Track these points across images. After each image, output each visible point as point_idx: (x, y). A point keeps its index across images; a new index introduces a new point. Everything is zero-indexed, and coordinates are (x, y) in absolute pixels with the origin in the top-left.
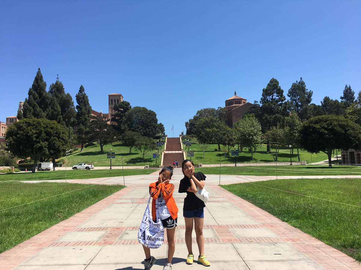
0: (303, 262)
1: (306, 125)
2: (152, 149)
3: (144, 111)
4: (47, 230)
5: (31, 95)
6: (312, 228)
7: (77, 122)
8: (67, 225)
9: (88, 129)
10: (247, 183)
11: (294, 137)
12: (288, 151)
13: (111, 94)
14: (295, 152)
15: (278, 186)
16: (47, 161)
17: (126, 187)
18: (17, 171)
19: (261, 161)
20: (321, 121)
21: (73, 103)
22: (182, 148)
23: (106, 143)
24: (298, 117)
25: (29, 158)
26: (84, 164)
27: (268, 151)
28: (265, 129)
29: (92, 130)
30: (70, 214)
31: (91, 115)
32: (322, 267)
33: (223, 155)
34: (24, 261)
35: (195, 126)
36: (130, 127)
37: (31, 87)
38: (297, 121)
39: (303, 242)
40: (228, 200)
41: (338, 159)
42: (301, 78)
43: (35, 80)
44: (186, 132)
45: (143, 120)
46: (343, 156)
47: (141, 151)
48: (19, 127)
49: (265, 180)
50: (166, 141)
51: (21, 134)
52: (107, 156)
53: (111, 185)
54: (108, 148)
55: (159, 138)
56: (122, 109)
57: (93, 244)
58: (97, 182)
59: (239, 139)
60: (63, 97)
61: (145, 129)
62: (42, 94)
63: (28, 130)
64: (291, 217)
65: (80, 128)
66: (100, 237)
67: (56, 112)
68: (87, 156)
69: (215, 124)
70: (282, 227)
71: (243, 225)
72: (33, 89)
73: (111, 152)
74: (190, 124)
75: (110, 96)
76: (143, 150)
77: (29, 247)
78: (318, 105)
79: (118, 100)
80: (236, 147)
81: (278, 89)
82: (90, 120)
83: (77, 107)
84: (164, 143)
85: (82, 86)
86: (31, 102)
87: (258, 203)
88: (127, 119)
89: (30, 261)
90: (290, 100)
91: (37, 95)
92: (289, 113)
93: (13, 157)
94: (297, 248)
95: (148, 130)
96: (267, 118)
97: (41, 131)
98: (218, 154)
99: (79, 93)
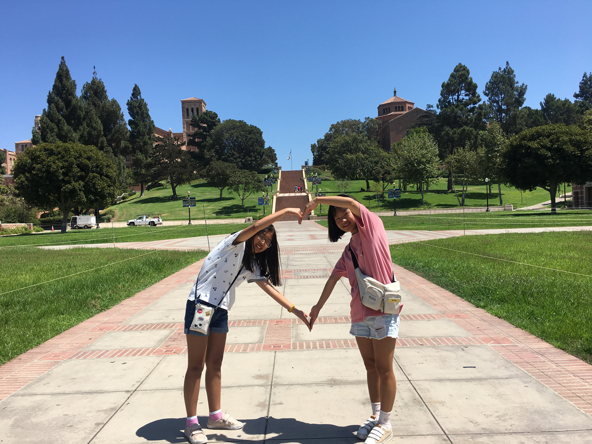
0: (516, 380)
1: (515, 143)
2: (257, 191)
3: (241, 126)
5: (52, 103)
6: (529, 318)
7: (132, 147)
8: (106, 319)
9: (149, 160)
10: (415, 243)
11: (495, 165)
12: (483, 189)
13: (185, 100)
14: (495, 189)
15: (466, 247)
16: (85, 214)
18: (38, 231)
19: (437, 205)
20: (541, 135)
21: (123, 115)
22: (306, 188)
23: (180, 181)
24: (501, 130)
25: (56, 209)
26: (147, 218)
27: (449, 190)
28: (445, 152)
29: (157, 162)
30: (114, 301)
31: (154, 136)
32: (552, 390)
33: (374, 197)
35: (327, 150)
36: (220, 155)
37: (52, 90)
38: (500, 137)
39: (513, 344)
41: (567, 199)
42: (507, 62)
43: (57, 76)
44: (312, 162)
45: (241, 142)
46: (576, 194)
47: (239, 195)
48: (35, 158)
49: (445, 237)
50: (280, 177)
51: (38, 169)
52: (184, 203)
53: (186, 251)
54: (184, 190)
55: (267, 171)
56: (205, 125)
57: (147, 352)
58: (166, 246)
59: (402, 170)
60: (106, 105)
61: (244, 157)
62: (70, 101)
63: (49, 162)
64: (492, 299)
65: (137, 158)
66: (161, 341)
67: (96, 132)
68: (152, 204)
69: (360, 145)
70: (476, 317)
71: (407, 316)
72: (55, 93)
73: (189, 196)
74: (319, 147)
75: (183, 102)
76: (241, 192)
77: (35, 361)
78: (536, 109)
79: (197, 109)
80: (396, 184)
81: (467, 83)
82: (152, 144)
83: (130, 122)
84: (276, 180)
85: (136, 85)
86: (52, 115)
87: (434, 276)
88: (213, 141)
89: (33, 386)
90: (488, 101)
91: (62, 103)
92: (487, 124)
93: (30, 208)
94: (504, 355)
95: (249, 159)
96: (449, 134)
97: (71, 164)
98: (365, 196)
99: (131, 99)
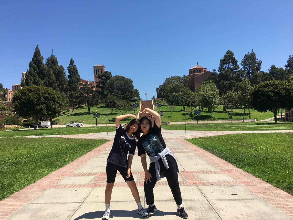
0: (256, 200)
1: (256, 89)
2: (130, 110)
3: (122, 79)
4: (48, 175)
5: (32, 67)
6: (262, 173)
7: (69, 88)
8: (64, 171)
9: (77, 94)
10: (208, 137)
11: (247, 99)
12: (241, 111)
14: (247, 111)
15: (233, 140)
16: (45, 120)
17: (110, 140)
18: (22, 129)
19: (218, 119)
20: (269, 85)
21: (65, 73)
23: (92, 105)
24: (250, 83)
25: (32, 118)
26: (75, 123)
27: (224, 111)
28: (222, 92)
29: (81, 95)
30: (66, 162)
31: (80, 83)
32: (272, 205)
33: (187, 114)
34: (31, 200)
35: (164, 91)
36: (112, 93)
37: (31, 61)
38: (249, 86)
39: (255, 185)
40: (192, 151)
41: (282, 116)
42: (252, 50)
43: (34, 54)
44: (157, 96)
45: (122, 86)
46: (287, 114)
47: (121, 112)
48: (23, 93)
49: (222, 135)
50: (141, 104)
51: (25, 98)
52: (94, 116)
53: (97, 139)
54: (94, 109)
55: (135, 101)
56: (105, 78)
57: (86, 186)
58: (86, 137)
59: (201, 101)
60: (57, 68)
61: (124, 93)
62: (40, 66)
63: (30, 95)
64: (245, 164)
65: (71, 94)
66: (91, 181)
67: (52, 81)
68: (78, 116)
69: (180, 89)
70: (238, 173)
71: (205, 171)
72: (33, 62)
73: (96, 112)
74: (160, 89)
75: (94, 67)
76: (122, 111)
77: (35, 189)
78: (266, 72)
79: (101, 70)
80: (198, 107)
81: (233, 59)
82: (79, 87)
83: (69, 76)
84: (139, 105)
85: (72, 59)
86: (31, 73)
87: (217, 153)
88: (109, 86)
89: (36, 200)
90: (243, 68)
91: (36, 67)
92: (242, 79)
93: (18, 118)
94: (250, 189)
95: (126, 95)
96: (224, 84)
97: (40, 97)
98: (183, 114)
99: (70, 65)
